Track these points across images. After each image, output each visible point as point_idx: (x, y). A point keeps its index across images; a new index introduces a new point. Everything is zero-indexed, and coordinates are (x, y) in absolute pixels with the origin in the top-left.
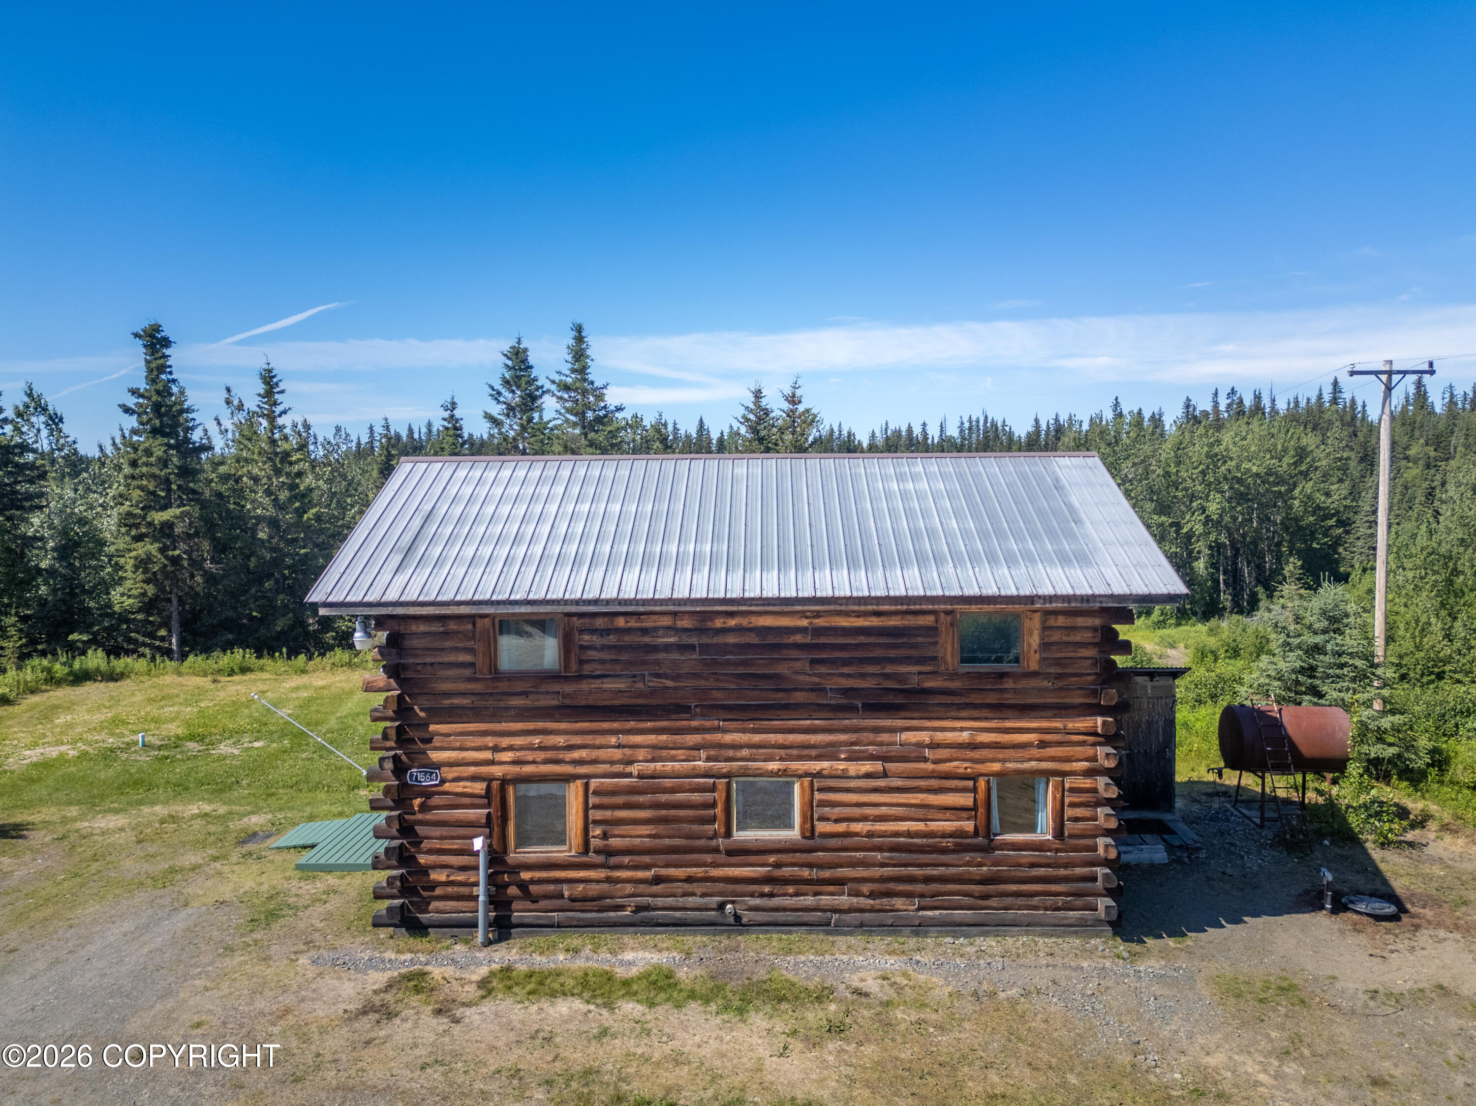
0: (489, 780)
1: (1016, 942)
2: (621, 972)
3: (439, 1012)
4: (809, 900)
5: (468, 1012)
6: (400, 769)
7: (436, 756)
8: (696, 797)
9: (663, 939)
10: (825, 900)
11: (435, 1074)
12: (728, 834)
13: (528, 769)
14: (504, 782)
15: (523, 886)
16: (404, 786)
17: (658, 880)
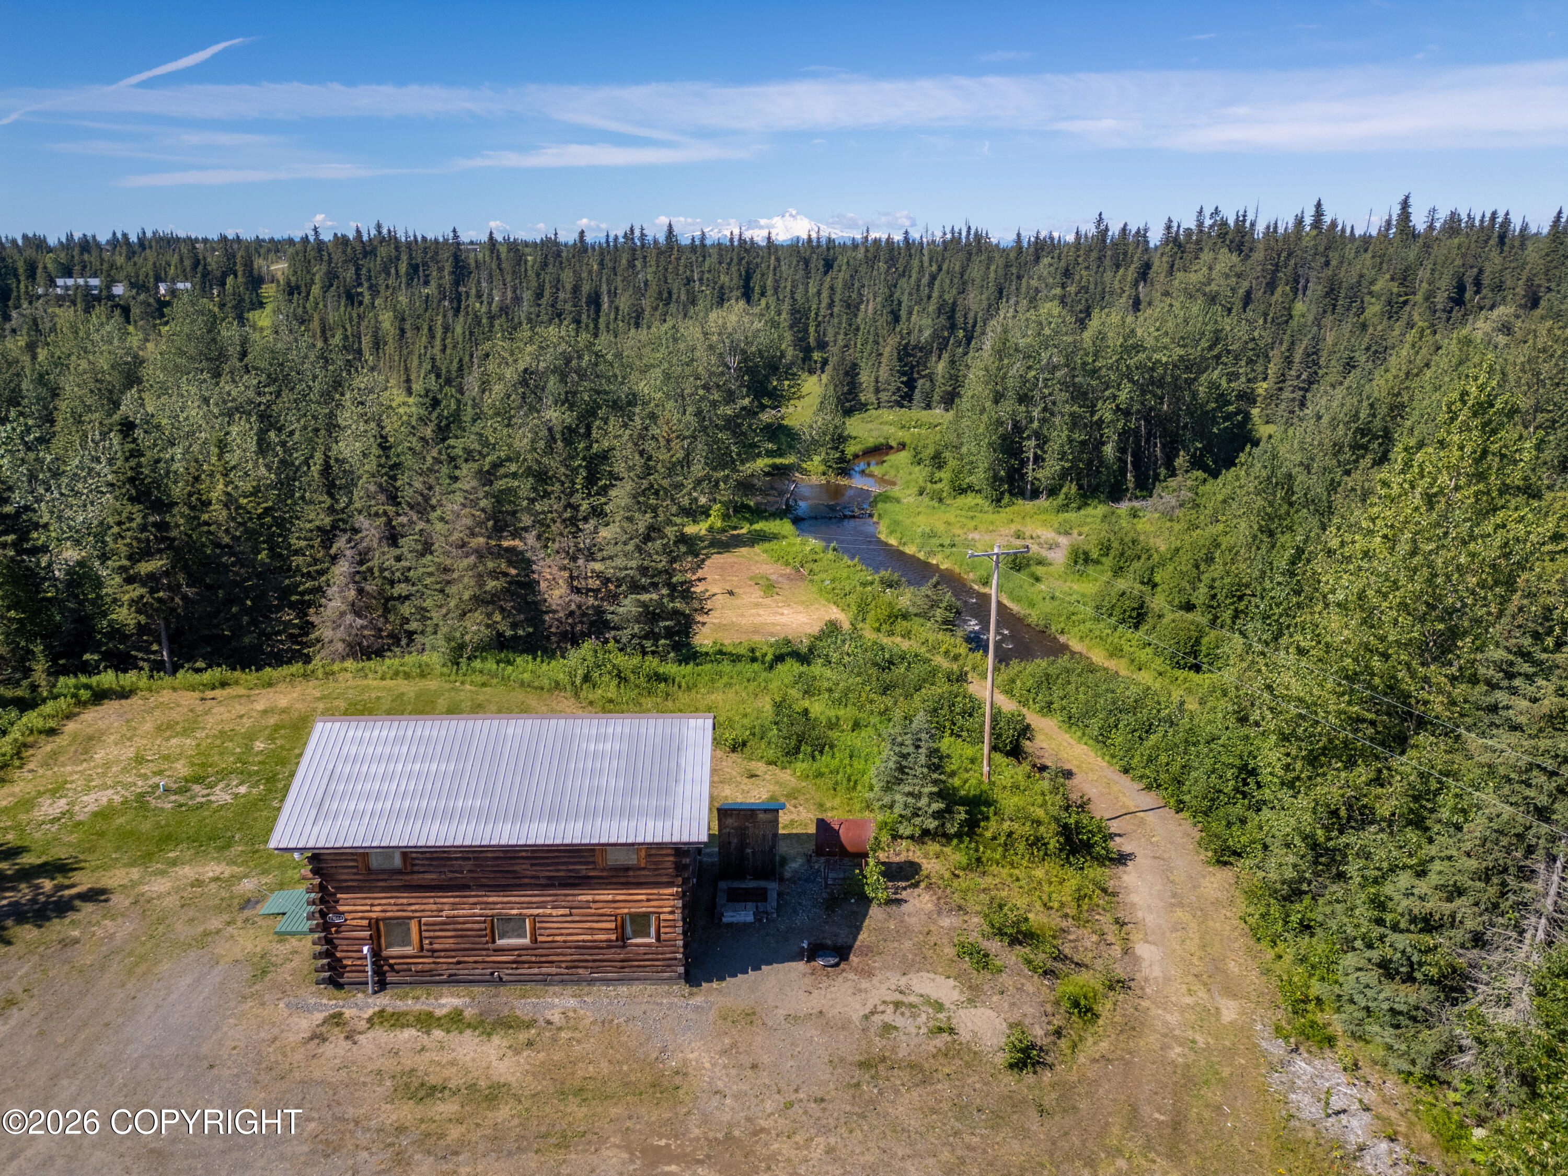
0: (370, 919)
1: (636, 988)
2: (439, 1013)
3: (347, 1038)
4: (536, 971)
5: (361, 1037)
6: (323, 914)
7: (341, 908)
8: (476, 926)
9: (461, 989)
10: (544, 970)
11: (343, 1073)
12: (494, 942)
13: (389, 914)
14: (378, 920)
15: (391, 966)
16: (326, 922)
17: (459, 963)
